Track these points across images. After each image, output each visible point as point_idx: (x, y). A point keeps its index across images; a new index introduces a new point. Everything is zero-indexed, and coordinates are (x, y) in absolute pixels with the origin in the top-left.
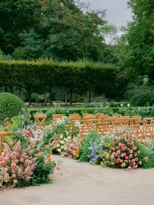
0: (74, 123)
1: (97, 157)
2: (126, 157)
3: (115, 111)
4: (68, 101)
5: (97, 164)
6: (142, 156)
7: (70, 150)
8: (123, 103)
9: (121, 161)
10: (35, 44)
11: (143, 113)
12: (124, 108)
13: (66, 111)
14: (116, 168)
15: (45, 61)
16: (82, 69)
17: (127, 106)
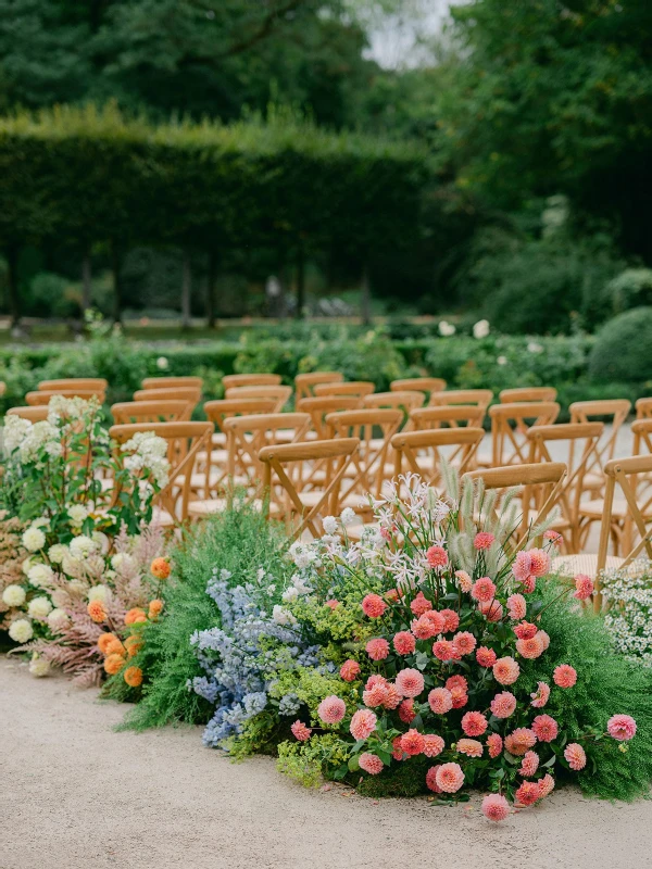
0: (123, 447)
1: (254, 701)
2: (465, 720)
3: (409, 357)
4: (197, 311)
5: (262, 751)
6: (591, 703)
7: (89, 631)
8: (454, 319)
9: (433, 743)
10: (52, 47)
11: (551, 368)
12: (458, 342)
13: (156, 357)
14: (392, 795)
15: (82, 117)
16: (266, 163)
17: (471, 334)
